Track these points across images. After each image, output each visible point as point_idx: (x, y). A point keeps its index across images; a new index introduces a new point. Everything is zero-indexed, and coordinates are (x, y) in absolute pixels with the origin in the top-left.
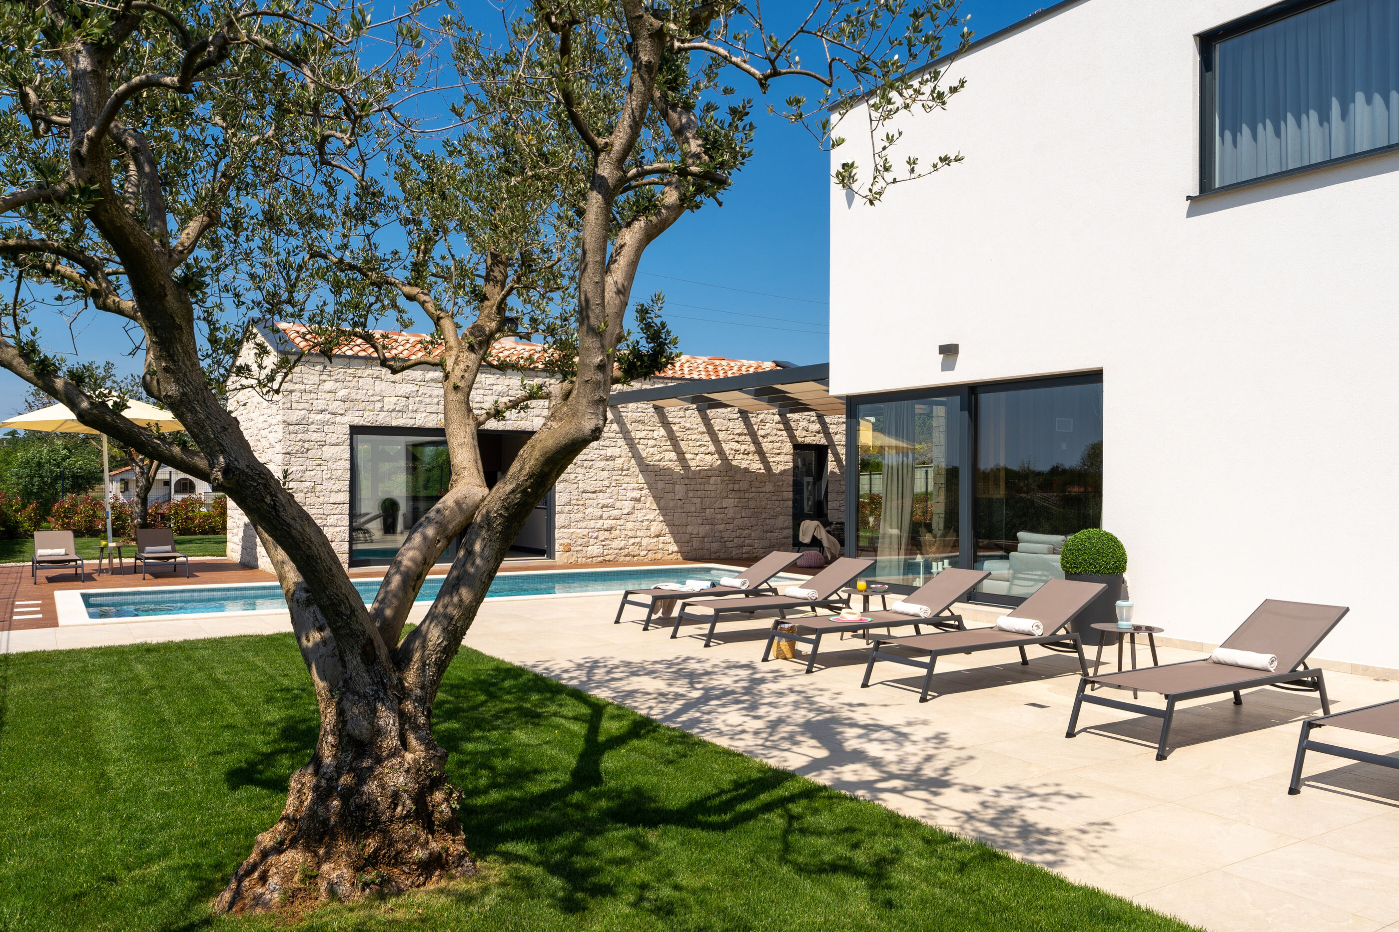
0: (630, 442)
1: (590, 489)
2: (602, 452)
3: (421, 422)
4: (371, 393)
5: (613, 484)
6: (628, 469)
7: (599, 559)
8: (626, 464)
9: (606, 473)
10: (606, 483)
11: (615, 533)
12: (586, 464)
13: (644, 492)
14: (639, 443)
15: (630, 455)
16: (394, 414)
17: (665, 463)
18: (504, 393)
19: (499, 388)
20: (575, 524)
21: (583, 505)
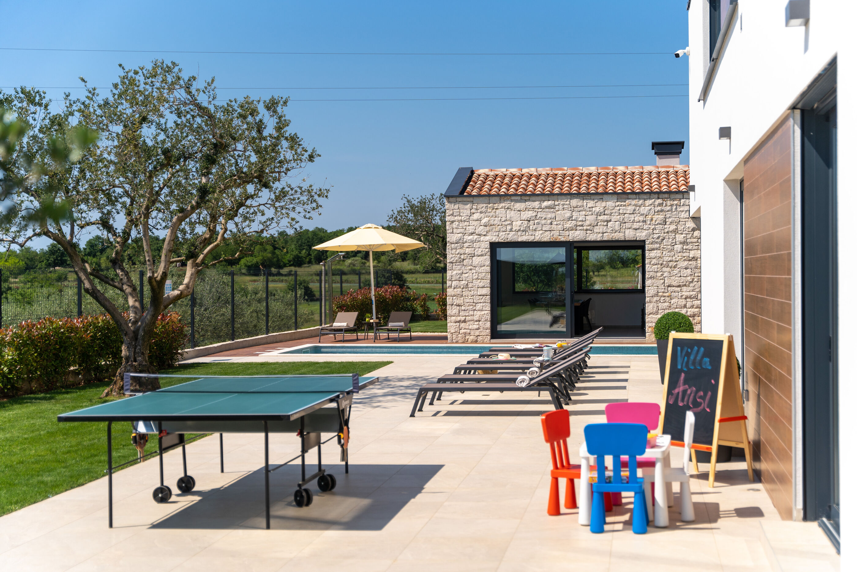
1: (674, 283)
2: (685, 255)
3: (538, 237)
4: (503, 219)
9: (689, 271)
10: (689, 278)
12: (671, 264)
16: (519, 233)
18: (601, 213)
19: (597, 209)
20: (661, 311)
21: (668, 297)
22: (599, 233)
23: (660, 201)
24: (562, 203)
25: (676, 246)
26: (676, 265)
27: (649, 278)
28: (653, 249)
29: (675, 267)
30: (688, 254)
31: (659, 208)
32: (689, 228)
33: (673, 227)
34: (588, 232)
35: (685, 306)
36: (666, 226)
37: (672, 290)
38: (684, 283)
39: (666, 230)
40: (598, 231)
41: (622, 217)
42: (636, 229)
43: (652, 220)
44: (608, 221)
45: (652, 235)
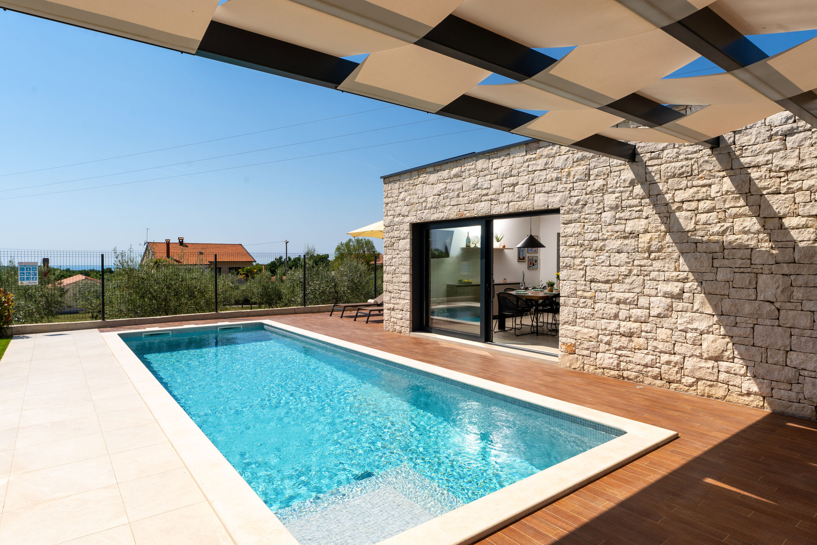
0: (663, 209)
1: (600, 277)
2: (617, 228)
4: (420, 195)
5: (635, 272)
6: (660, 250)
7: (612, 373)
8: (654, 243)
9: (624, 256)
10: (624, 270)
11: (638, 341)
12: (595, 244)
13: (688, 285)
14: (679, 209)
15: (663, 228)
17: (732, 238)
18: (506, 174)
19: (502, 170)
20: (580, 320)
21: (591, 298)
22: (504, 203)
24: (468, 167)
25: (604, 214)
26: (604, 245)
28: (570, 222)
29: (601, 250)
30: (622, 227)
32: (624, 181)
33: (600, 182)
34: (493, 202)
35: (616, 316)
36: (589, 183)
37: (596, 288)
38: (616, 277)
39: (589, 189)
40: (503, 200)
41: (532, 176)
42: (548, 193)
43: (569, 174)
44: (514, 185)
45: (569, 200)
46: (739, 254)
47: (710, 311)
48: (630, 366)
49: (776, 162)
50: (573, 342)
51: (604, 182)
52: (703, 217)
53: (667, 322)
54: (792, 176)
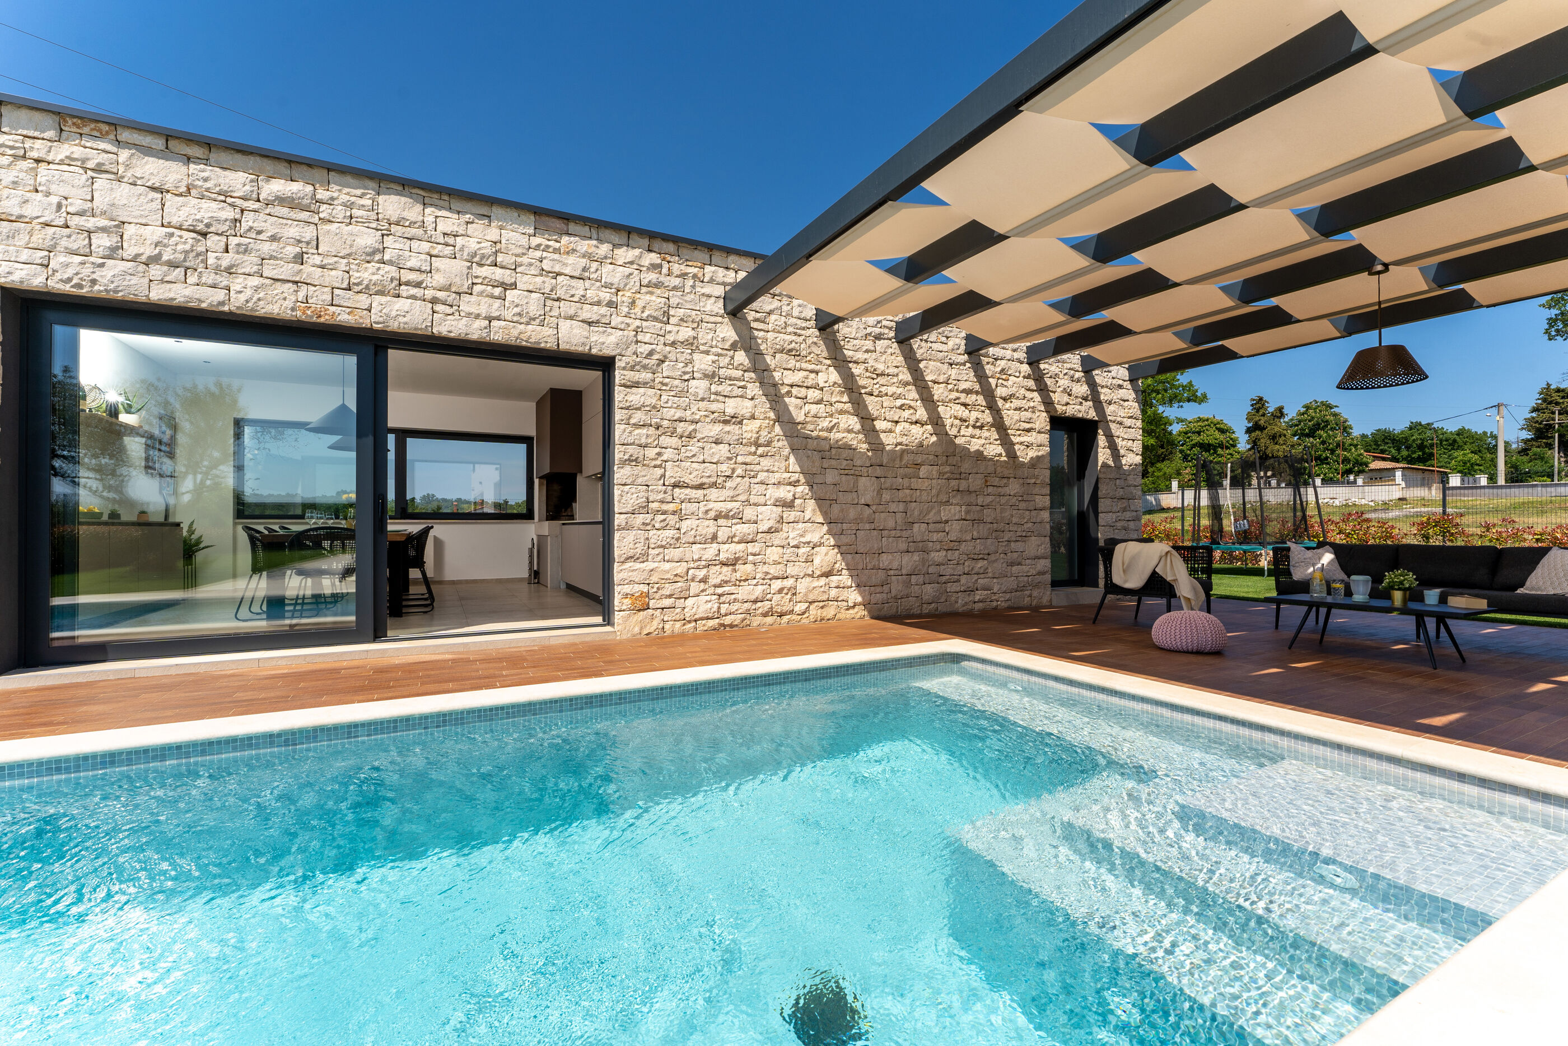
0: (772, 390)
1: (688, 479)
2: (714, 406)
3: (242, 298)
4: (75, 205)
5: (739, 471)
6: (768, 444)
7: (711, 623)
8: (764, 433)
9: (723, 449)
10: (725, 468)
11: (743, 570)
12: (681, 427)
13: (800, 489)
14: (789, 394)
15: (772, 415)
16: (156, 271)
17: (839, 436)
18: (483, 257)
19: (472, 245)
20: (657, 551)
21: (674, 513)
22: (477, 316)
23: (653, 258)
24: (344, 198)
25: (692, 383)
26: (695, 430)
27: (624, 463)
28: (636, 385)
29: (689, 437)
30: (721, 406)
31: (652, 276)
32: (723, 340)
33: (686, 333)
34: (439, 307)
36: (669, 328)
37: (683, 497)
38: (713, 480)
39: (670, 338)
40: (474, 310)
41: (549, 282)
42: (590, 323)
43: (633, 303)
45: (633, 347)
46: (845, 454)
47: (820, 519)
48: (734, 607)
49: (871, 363)
50: (645, 588)
51: (692, 333)
52: (814, 408)
53: (777, 539)
54: (882, 380)
